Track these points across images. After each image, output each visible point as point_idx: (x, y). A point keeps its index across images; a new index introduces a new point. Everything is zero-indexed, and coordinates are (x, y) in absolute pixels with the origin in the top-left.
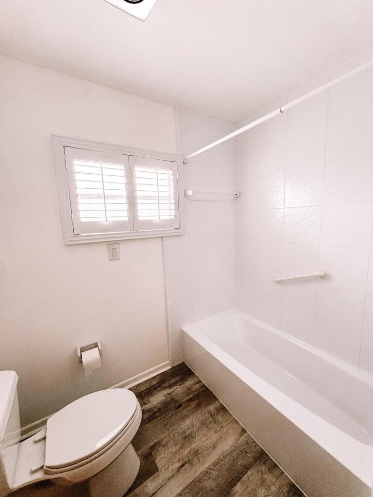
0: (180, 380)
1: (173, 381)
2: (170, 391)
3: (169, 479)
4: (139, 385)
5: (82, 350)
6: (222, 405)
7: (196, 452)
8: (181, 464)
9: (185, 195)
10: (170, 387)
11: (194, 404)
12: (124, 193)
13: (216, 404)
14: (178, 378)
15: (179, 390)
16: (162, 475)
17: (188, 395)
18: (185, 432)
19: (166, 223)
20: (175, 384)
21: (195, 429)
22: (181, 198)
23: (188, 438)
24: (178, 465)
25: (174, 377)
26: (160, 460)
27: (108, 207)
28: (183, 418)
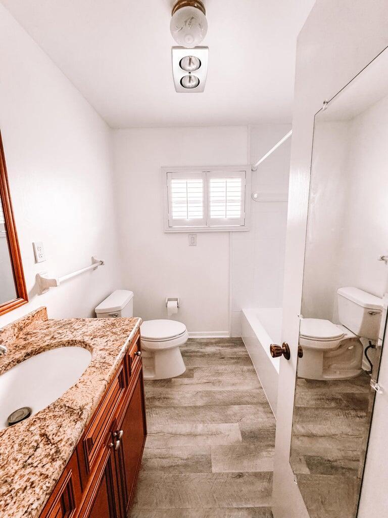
0: (232, 346)
1: (226, 344)
2: (221, 349)
3: (197, 384)
4: (203, 338)
5: (169, 300)
6: (254, 369)
7: (220, 382)
8: (207, 381)
9: (252, 196)
10: (222, 347)
11: (233, 361)
12: (201, 199)
13: (251, 367)
14: (231, 344)
15: (228, 351)
16: (194, 380)
17: (232, 355)
18: (218, 370)
19: (233, 221)
20: (227, 346)
21: (226, 372)
22: (248, 199)
23: (218, 373)
24: (205, 381)
25: (229, 343)
26: (197, 374)
27: (190, 209)
28: (221, 364)
